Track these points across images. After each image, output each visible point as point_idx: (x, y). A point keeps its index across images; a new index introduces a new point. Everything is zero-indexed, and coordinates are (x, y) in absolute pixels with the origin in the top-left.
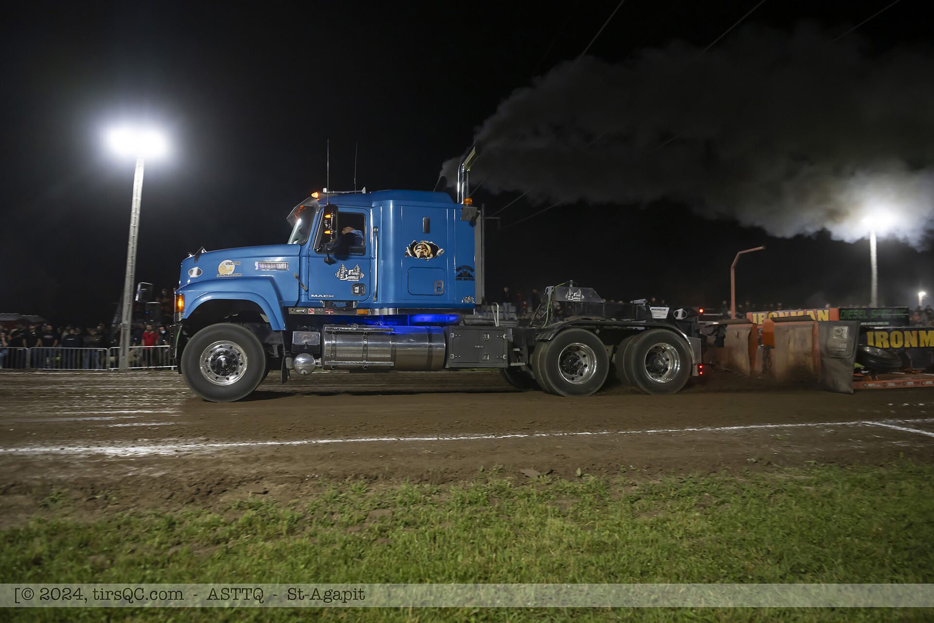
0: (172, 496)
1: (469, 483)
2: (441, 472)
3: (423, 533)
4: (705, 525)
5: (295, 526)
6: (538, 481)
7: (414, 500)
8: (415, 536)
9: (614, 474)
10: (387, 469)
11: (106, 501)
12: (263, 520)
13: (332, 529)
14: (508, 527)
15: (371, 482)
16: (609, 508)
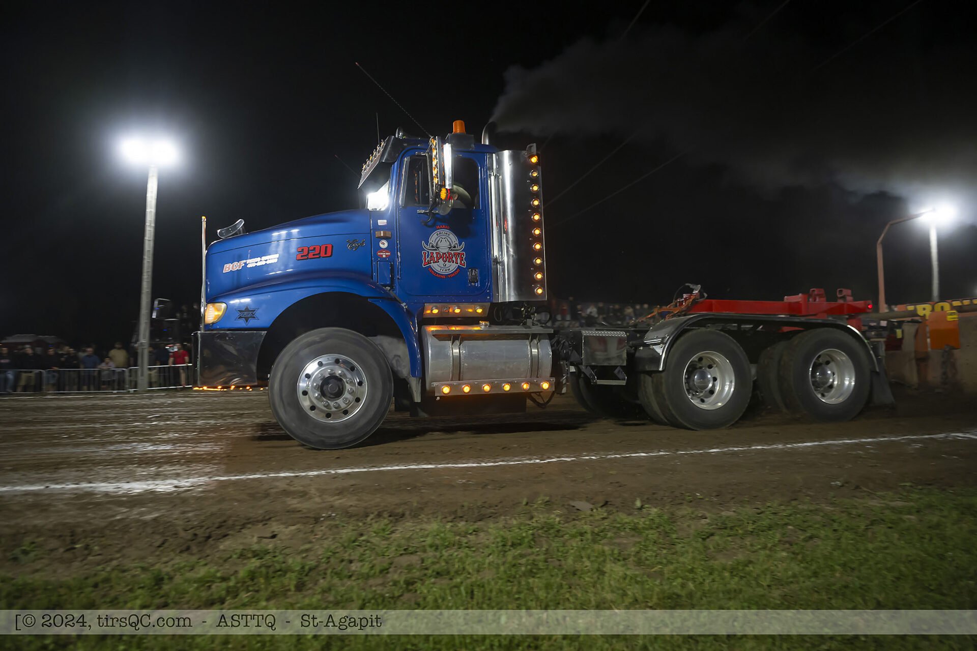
0: (163, 543)
1: (510, 519)
2: (478, 507)
3: (457, 586)
5: (306, 579)
6: (591, 515)
7: (447, 544)
8: (448, 592)
9: (679, 504)
10: (415, 504)
11: (86, 552)
12: (268, 573)
13: (349, 583)
14: (560, 576)
15: (397, 521)
16: (678, 547)
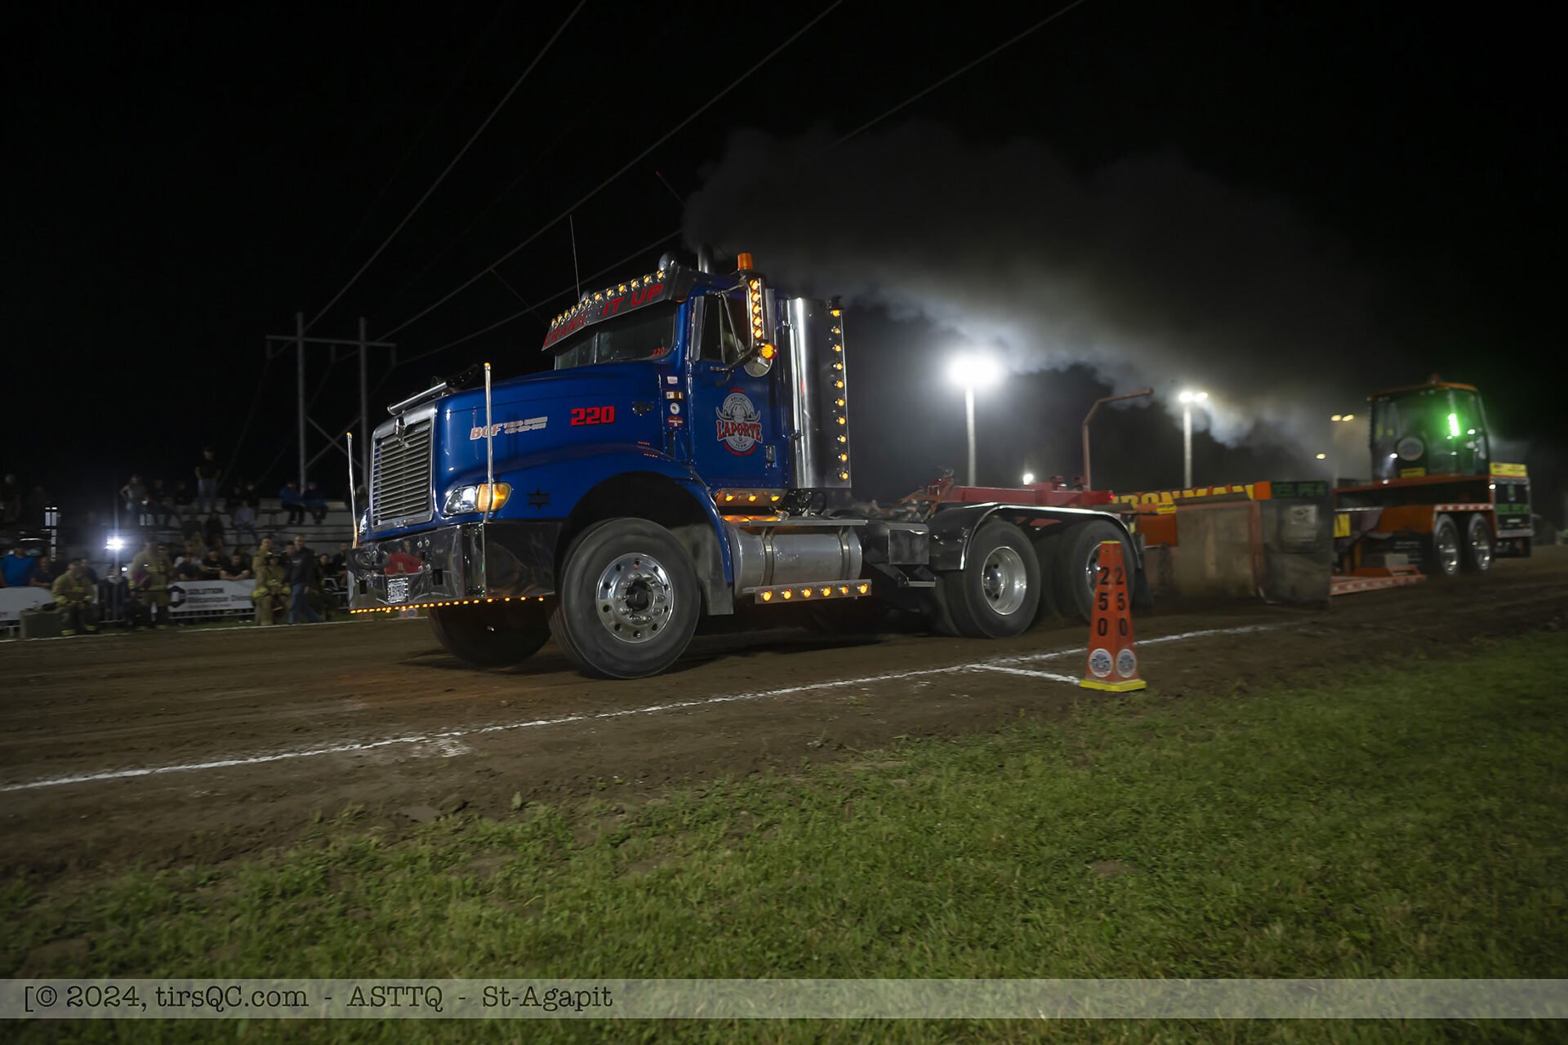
1: (288, 849)
2: (225, 835)
4: (740, 871)
6: (435, 829)
9: (584, 795)
10: (91, 844)
14: (364, 935)
15: (47, 879)
16: (573, 862)
